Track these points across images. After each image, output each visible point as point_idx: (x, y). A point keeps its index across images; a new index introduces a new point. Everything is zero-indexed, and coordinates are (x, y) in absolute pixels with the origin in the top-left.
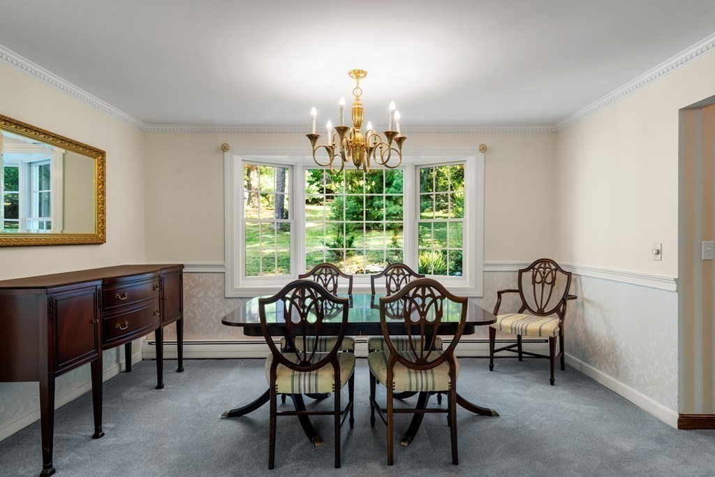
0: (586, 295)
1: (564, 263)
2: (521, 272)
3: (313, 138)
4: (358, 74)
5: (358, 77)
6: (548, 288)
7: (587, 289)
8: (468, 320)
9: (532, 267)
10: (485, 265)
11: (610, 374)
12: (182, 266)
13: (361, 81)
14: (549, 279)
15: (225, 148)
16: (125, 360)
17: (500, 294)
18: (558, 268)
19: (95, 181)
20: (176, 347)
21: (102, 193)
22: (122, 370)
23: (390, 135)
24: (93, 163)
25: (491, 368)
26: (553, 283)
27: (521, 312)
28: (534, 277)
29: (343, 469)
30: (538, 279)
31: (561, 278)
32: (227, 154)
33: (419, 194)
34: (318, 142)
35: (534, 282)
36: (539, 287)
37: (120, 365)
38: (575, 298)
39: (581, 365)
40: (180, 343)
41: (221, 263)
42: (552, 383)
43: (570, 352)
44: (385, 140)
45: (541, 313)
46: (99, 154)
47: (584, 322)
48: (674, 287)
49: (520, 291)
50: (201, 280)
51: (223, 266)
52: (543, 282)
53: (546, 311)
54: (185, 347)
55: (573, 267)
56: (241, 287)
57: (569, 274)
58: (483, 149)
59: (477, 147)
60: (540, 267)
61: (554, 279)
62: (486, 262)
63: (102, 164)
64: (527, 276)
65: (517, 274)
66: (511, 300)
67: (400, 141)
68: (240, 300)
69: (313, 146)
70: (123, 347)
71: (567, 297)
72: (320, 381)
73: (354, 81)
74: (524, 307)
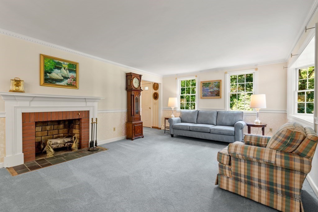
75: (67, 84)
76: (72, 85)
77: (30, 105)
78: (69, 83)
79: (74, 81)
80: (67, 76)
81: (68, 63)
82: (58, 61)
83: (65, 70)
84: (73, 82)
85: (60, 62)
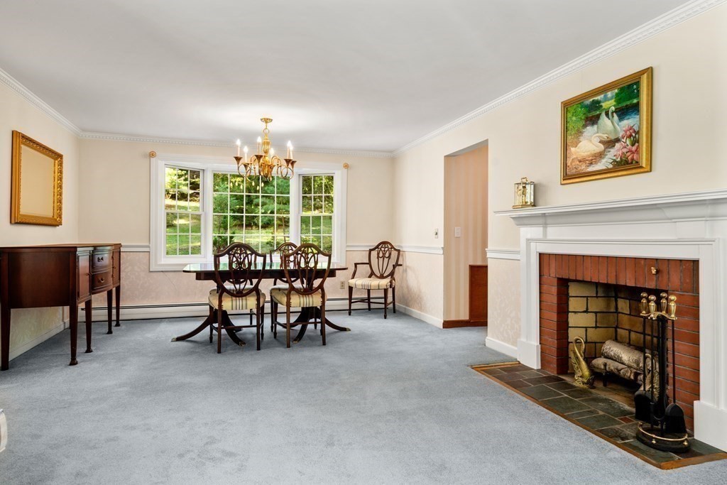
0: (408, 264)
1: (397, 244)
2: (371, 250)
3: (238, 159)
4: (267, 121)
5: (266, 122)
6: (386, 260)
7: (409, 260)
8: (331, 268)
9: (377, 247)
10: (347, 246)
11: (418, 310)
12: (121, 245)
13: (269, 124)
14: (387, 255)
15: (152, 155)
16: (69, 319)
17: (356, 264)
18: (392, 247)
20: (106, 312)
21: (60, 187)
22: (66, 327)
23: (288, 161)
24: (55, 162)
25: (350, 314)
26: (389, 257)
27: (370, 277)
28: (378, 254)
29: (262, 351)
30: (381, 255)
31: (394, 254)
32: (153, 159)
33: (301, 195)
34: (241, 162)
35: (378, 257)
36: (381, 260)
37: (65, 323)
38: (401, 265)
39: (405, 309)
41: (147, 244)
42: (385, 318)
43: (400, 302)
44: (285, 163)
45: (382, 277)
46: (57, 156)
47: (407, 281)
48: (442, 252)
49: (369, 263)
50: (129, 258)
51: (149, 247)
52: (384, 257)
53: (385, 275)
55: (401, 247)
56: (163, 263)
57: (399, 251)
58: (346, 166)
59: (342, 164)
60: (382, 247)
61: (390, 254)
62: (348, 244)
63: (61, 164)
64: (374, 254)
65: (368, 252)
66: (364, 269)
67: (293, 163)
68: (162, 273)
69: (238, 164)
71: (397, 265)
72: (248, 302)
73: (264, 124)
74: (372, 274)
75: (615, 161)
76: (627, 163)
77: (545, 233)
78: (619, 159)
79: (633, 145)
80: (613, 137)
81: (616, 91)
82: (591, 100)
83: (608, 117)
84: (630, 151)
85: (596, 98)
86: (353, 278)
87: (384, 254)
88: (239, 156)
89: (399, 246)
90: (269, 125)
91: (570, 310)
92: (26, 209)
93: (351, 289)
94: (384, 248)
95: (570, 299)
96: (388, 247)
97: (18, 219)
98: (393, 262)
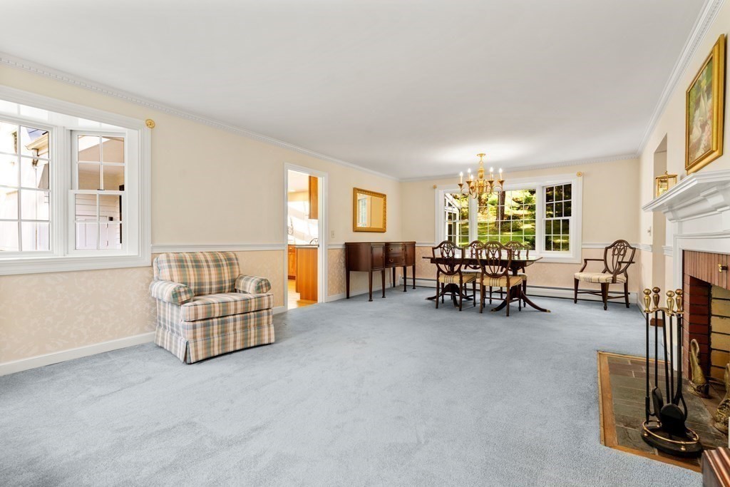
1: (633, 243)
2: (607, 248)
4: (481, 155)
6: (621, 257)
7: (643, 258)
9: (613, 245)
10: (583, 244)
12: (415, 243)
14: (622, 253)
15: (435, 187)
17: (586, 260)
18: (628, 246)
19: (382, 207)
21: (385, 212)
24: (382, 199)
25: (576, 302)
26: (624, 255)
27: (604, 272)
28: (614, 252)
30: (616, 252)
31: (629, 252)
32: (436, 190)
35: (613, 255)
38: (635, 263)
40: (414, 279)
41: (433, 242)
42: (605, 309)
45: (616, 272)
46: (384, 196)
48: (651, 250)
49: (605, 260)
52: (619, 254)
54: (416, 281)
57: (634, 249)
58: (580, 174)
59: (576, 174)
61: (625, 252)
63: (385, 200)
64: (610, 251)
65: (604, 250)
70: (392, 268)
74: (606, 270)
77: (680, 229)
80: (705, 120)
83: (703, 98)
86: (582, 271)
87: (619, 252)
88: (461, 183)
89: (636, 245)
90: (483, 157)
91: (713, 313)
92: (360, 225)
93: (577, 281)
94: (619, 246)
95: (713, 300)
96: (624, 245)
97: (356, 230)
98: (627, 259)
